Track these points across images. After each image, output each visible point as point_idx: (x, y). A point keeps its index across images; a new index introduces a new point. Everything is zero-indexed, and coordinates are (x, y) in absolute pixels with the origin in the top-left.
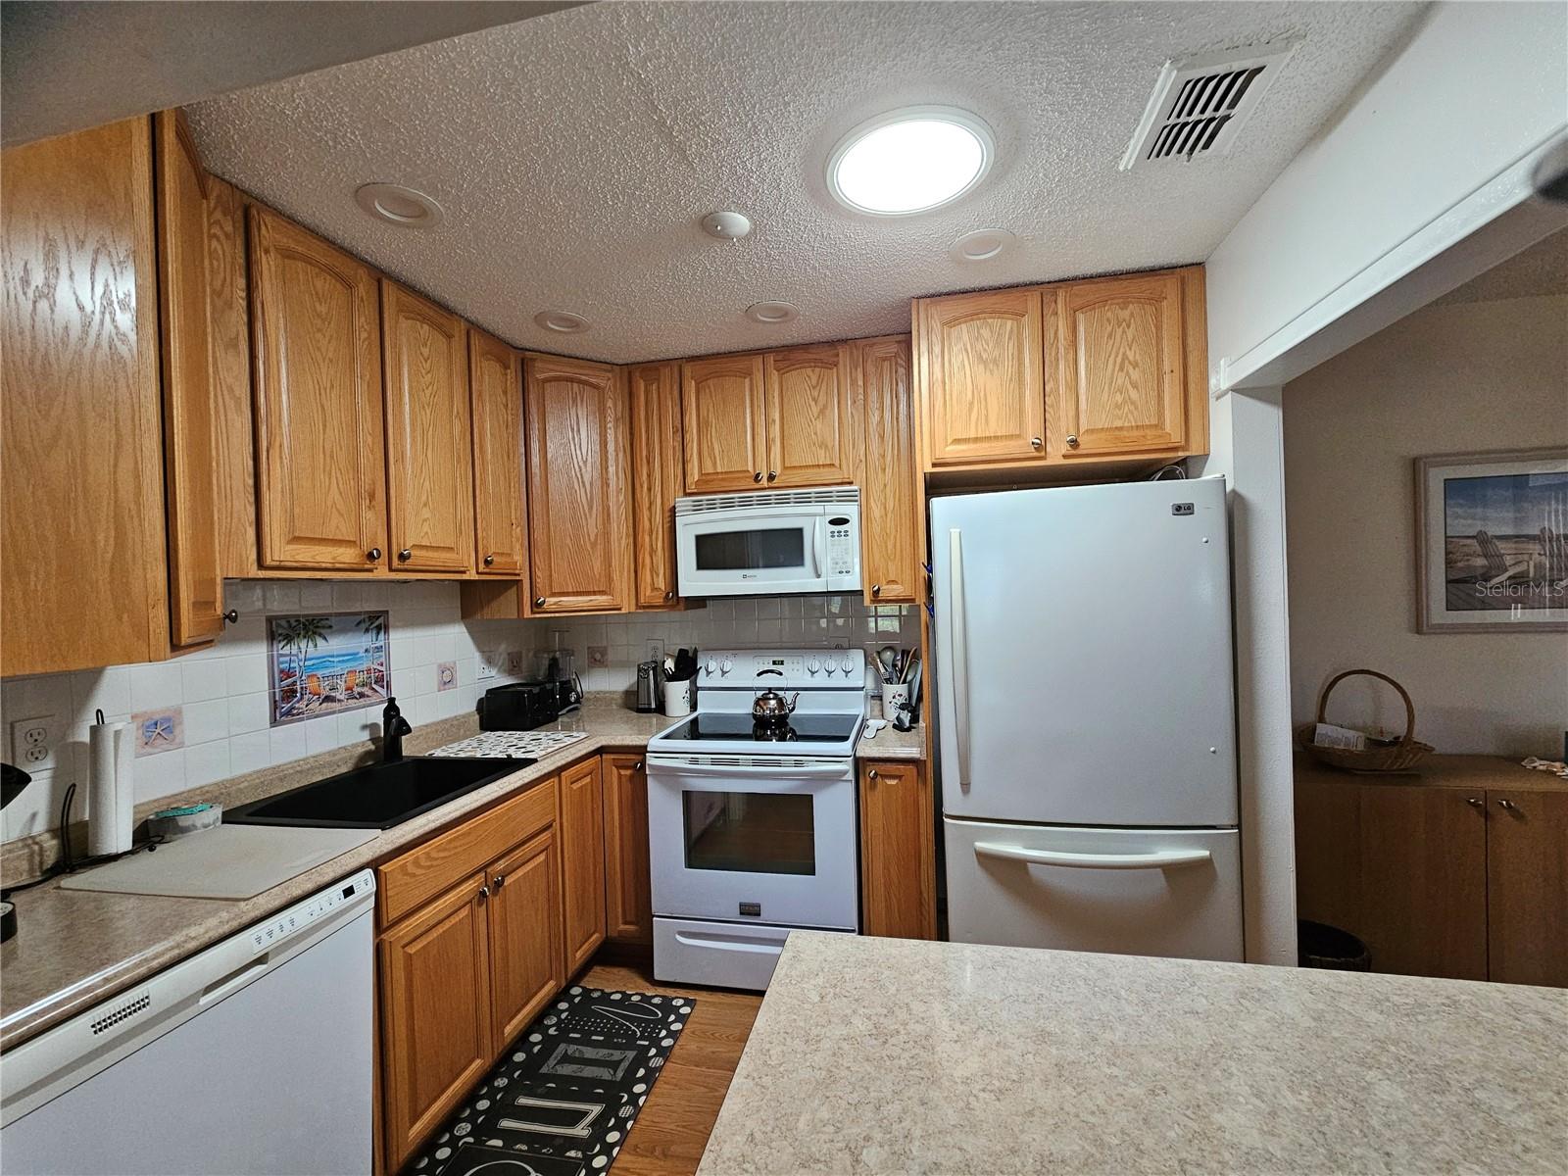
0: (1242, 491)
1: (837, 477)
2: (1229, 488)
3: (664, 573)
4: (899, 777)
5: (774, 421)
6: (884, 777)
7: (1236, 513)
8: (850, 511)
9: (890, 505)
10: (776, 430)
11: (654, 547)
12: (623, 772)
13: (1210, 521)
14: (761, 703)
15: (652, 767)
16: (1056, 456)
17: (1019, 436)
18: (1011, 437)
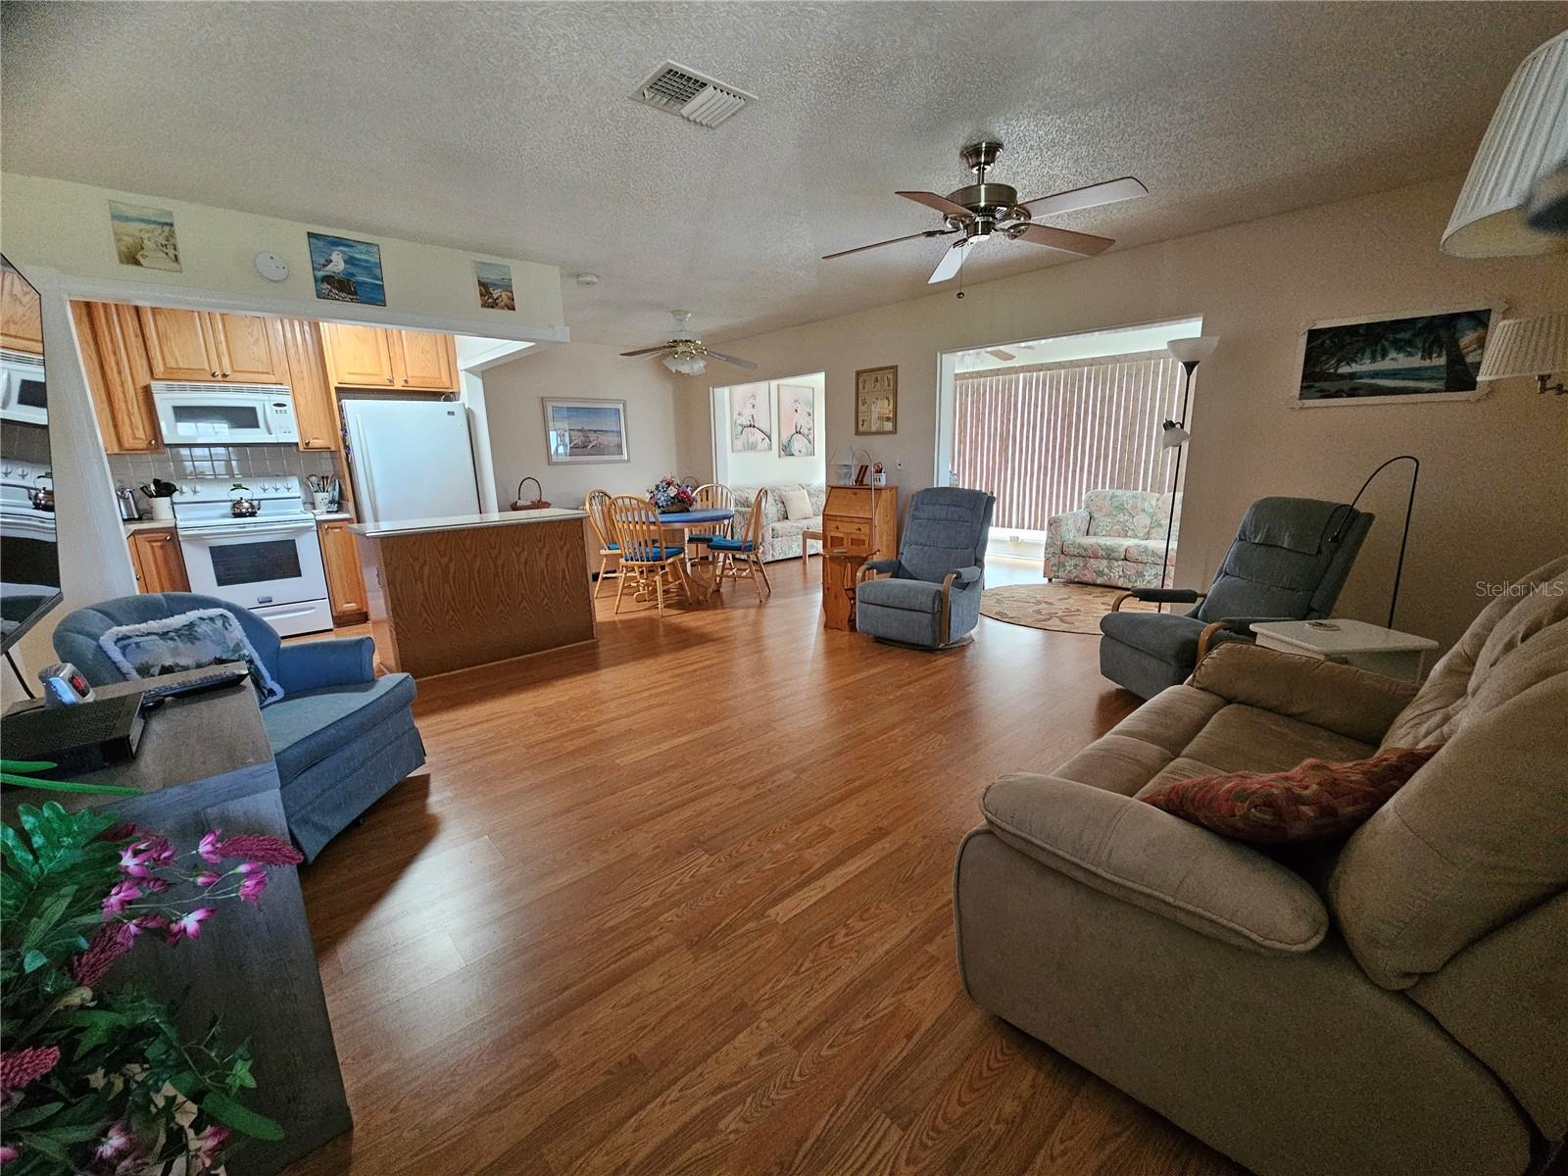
0: (472, 408)
1: (272, 378)
2: (466, 407)
3: (144, 428)
4: (341, 528)
5: (221, 342)
6: (332, 528)
7: (470, 417)
8: (287, 400)
9: (309, 398)
10: (223, 347)
11: (131, 411)
12: (154, 544)
13: (461, 420)
14: (237, 506)
15: (183, 536)
16: (398, 386)
17: (381, 375)
18: (376, 375)
